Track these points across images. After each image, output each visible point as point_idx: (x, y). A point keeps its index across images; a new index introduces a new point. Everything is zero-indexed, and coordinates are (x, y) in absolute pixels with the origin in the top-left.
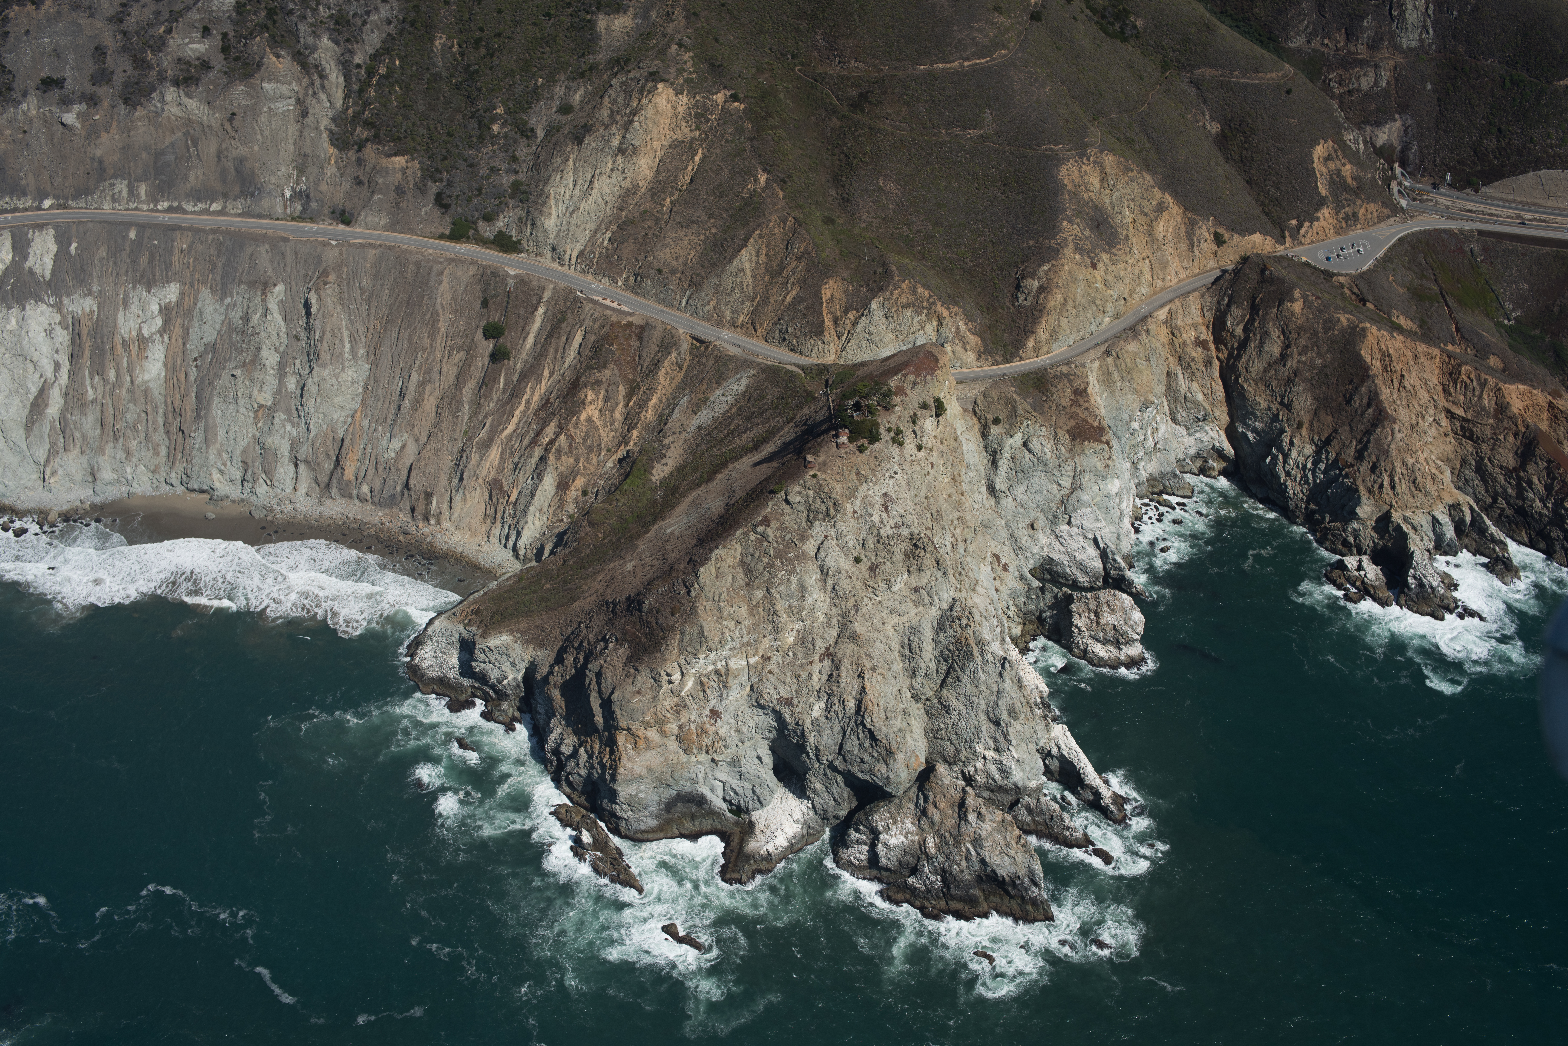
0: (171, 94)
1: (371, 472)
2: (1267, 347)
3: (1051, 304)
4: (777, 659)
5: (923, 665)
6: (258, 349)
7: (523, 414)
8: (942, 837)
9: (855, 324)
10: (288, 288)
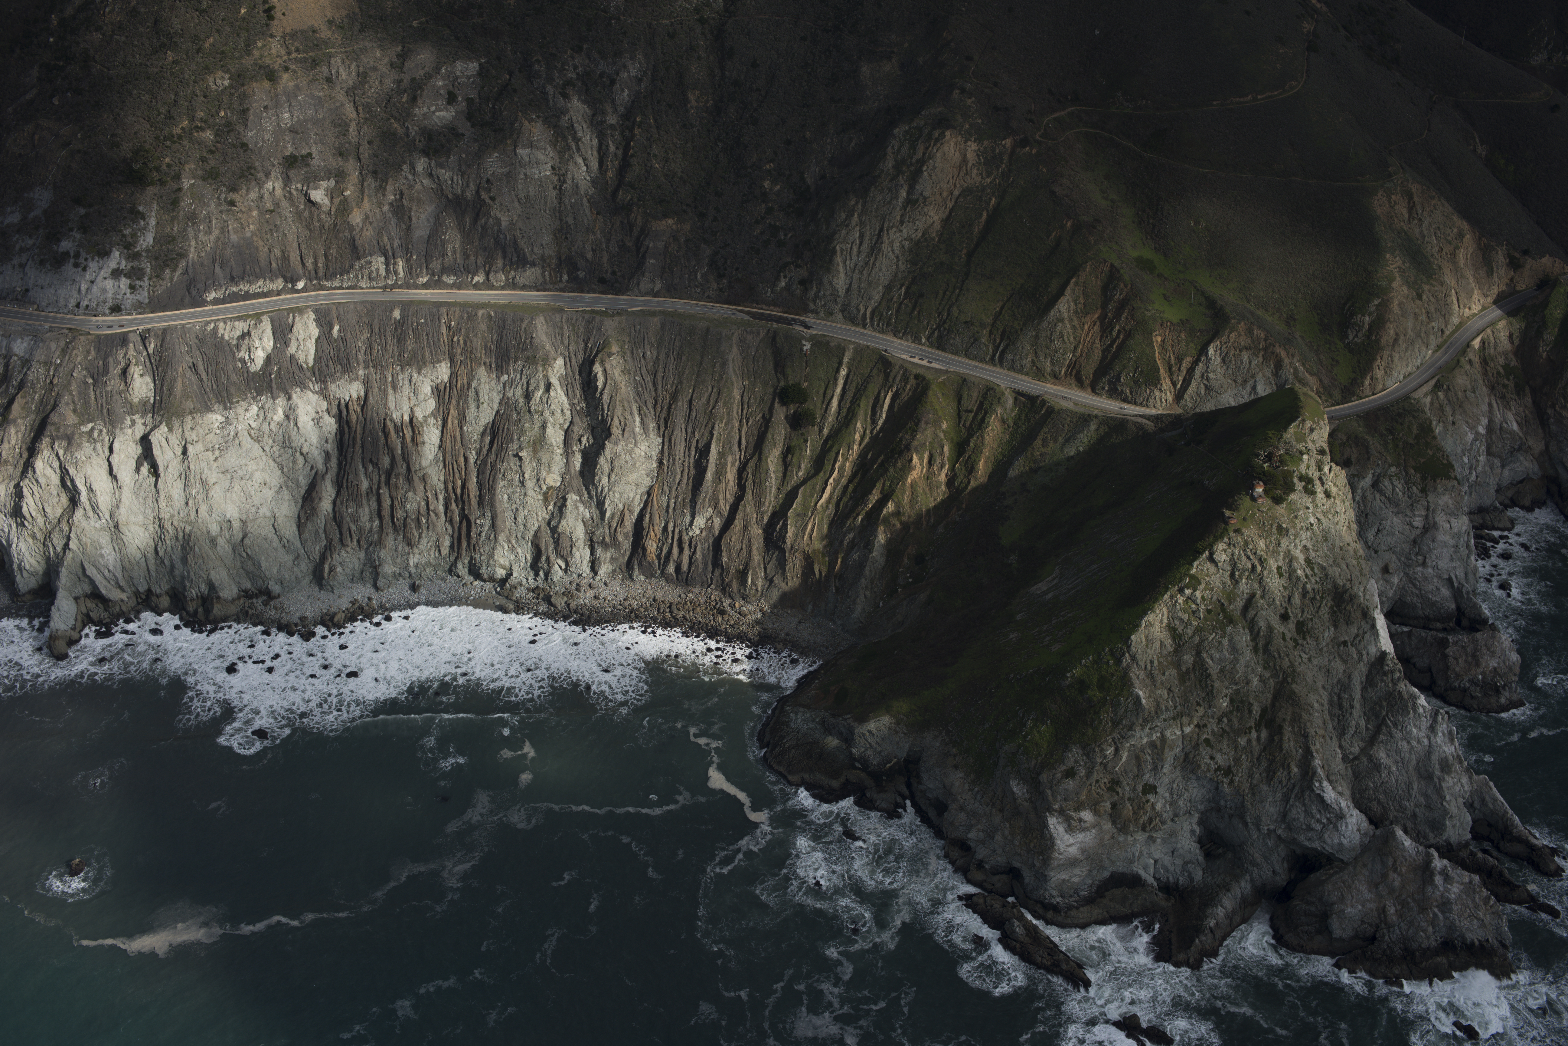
0: (421, 164)
1: (675, 550)
3: (1384, 339)
4: (1212, 726)
5: (1353, 723)
6: (543, 428)
8: (1404, 903)
9: (1191, 370)
10: (568, 361)
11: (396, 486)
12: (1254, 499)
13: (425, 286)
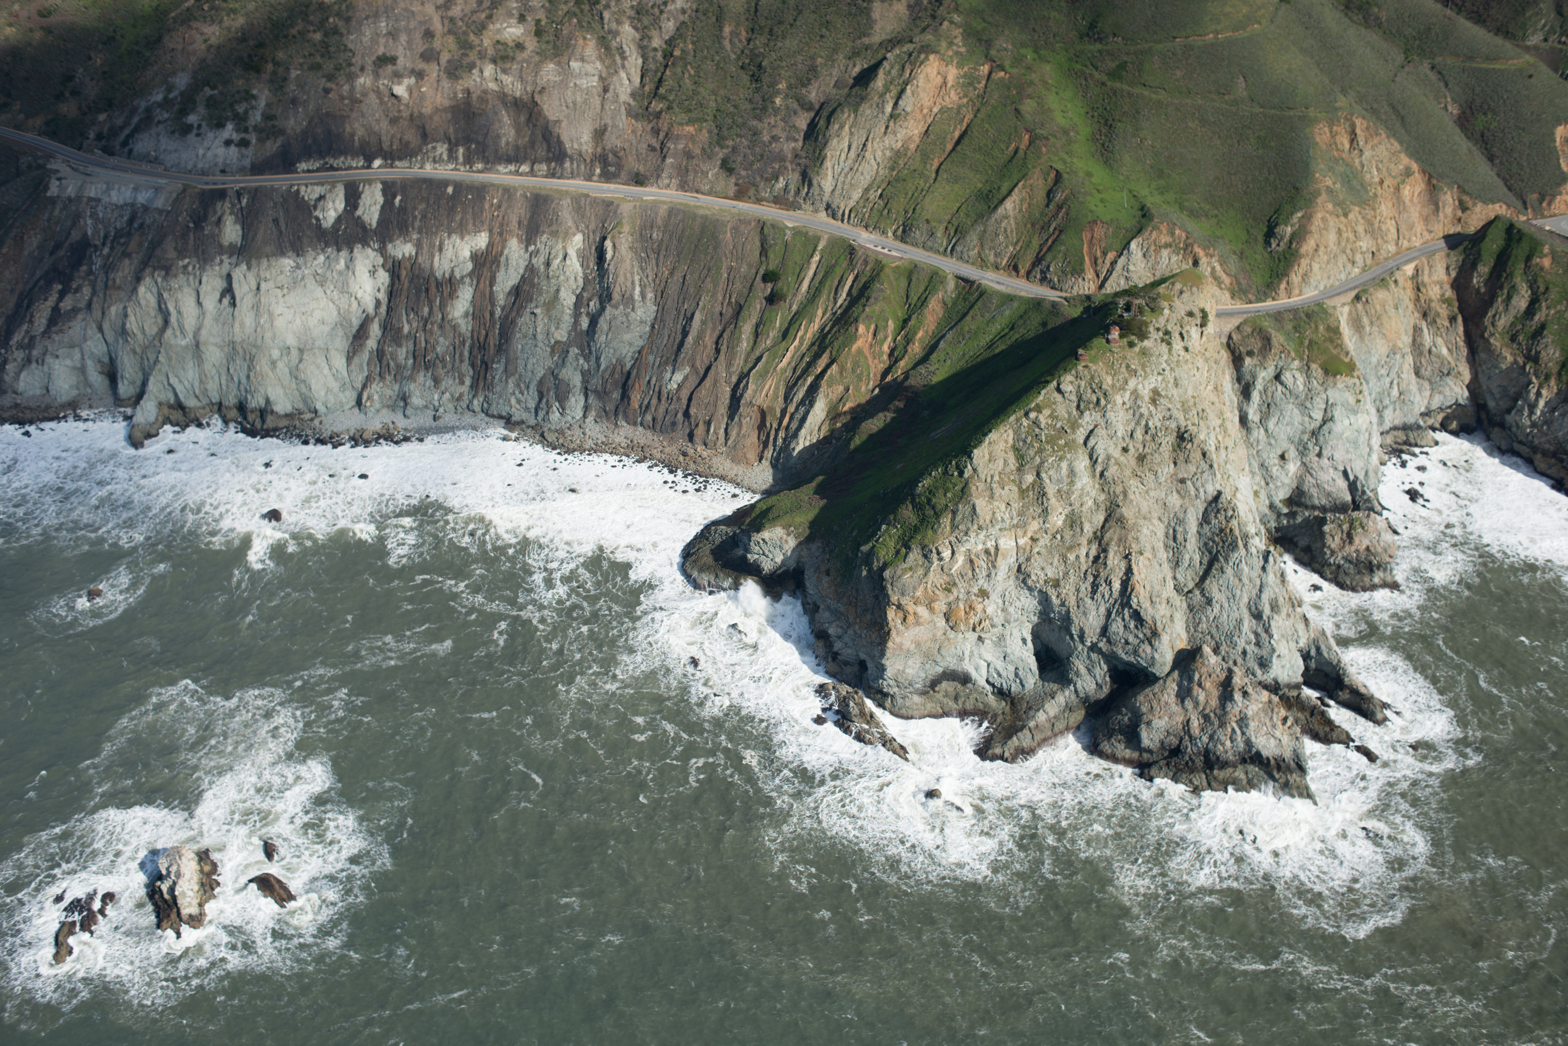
0: (489, 70)
1: (654, 402)
2: (1515, 301)
3: (1304, 250)
4: (1044, 540)
5: (1187, 557)
6: (558, 291)
7: (797, 349)
8: (1206, 717)
9: (1114, 263)
10: (586, 238)
11: (431, 332)
12: (1108, 341)
13: (479, 172)
